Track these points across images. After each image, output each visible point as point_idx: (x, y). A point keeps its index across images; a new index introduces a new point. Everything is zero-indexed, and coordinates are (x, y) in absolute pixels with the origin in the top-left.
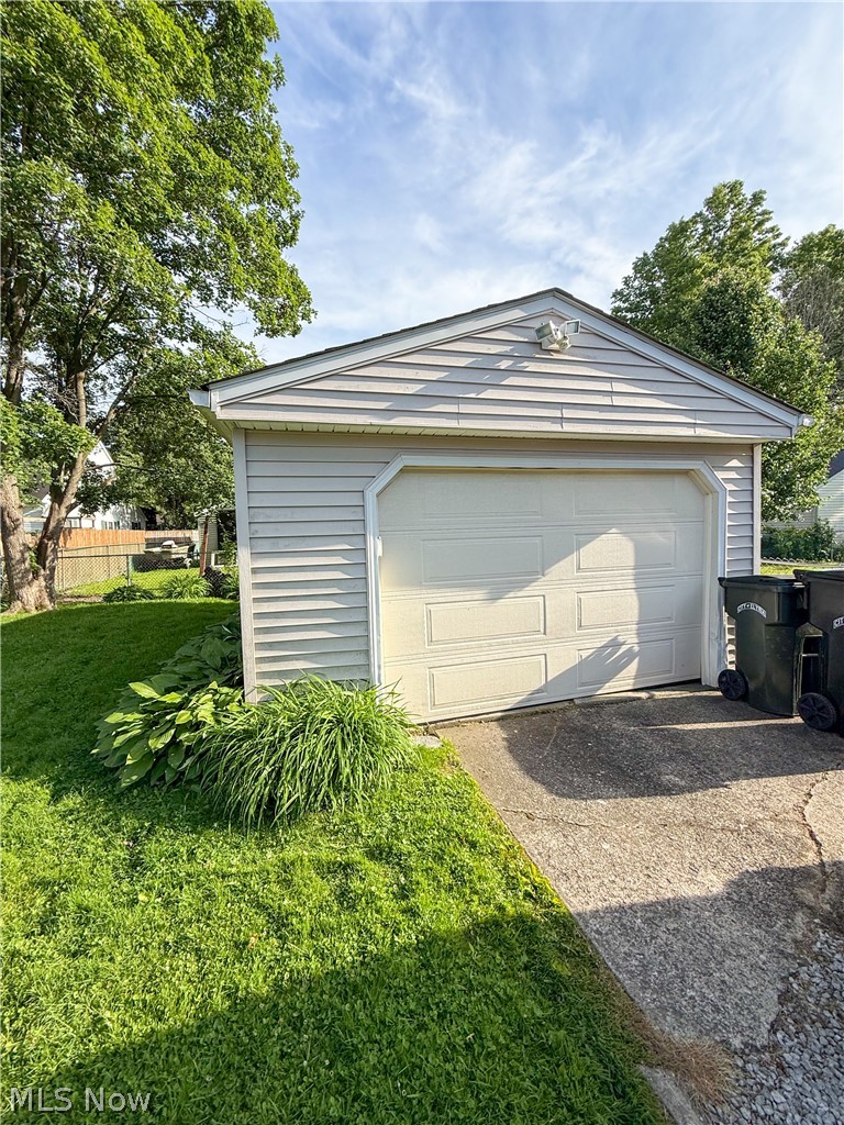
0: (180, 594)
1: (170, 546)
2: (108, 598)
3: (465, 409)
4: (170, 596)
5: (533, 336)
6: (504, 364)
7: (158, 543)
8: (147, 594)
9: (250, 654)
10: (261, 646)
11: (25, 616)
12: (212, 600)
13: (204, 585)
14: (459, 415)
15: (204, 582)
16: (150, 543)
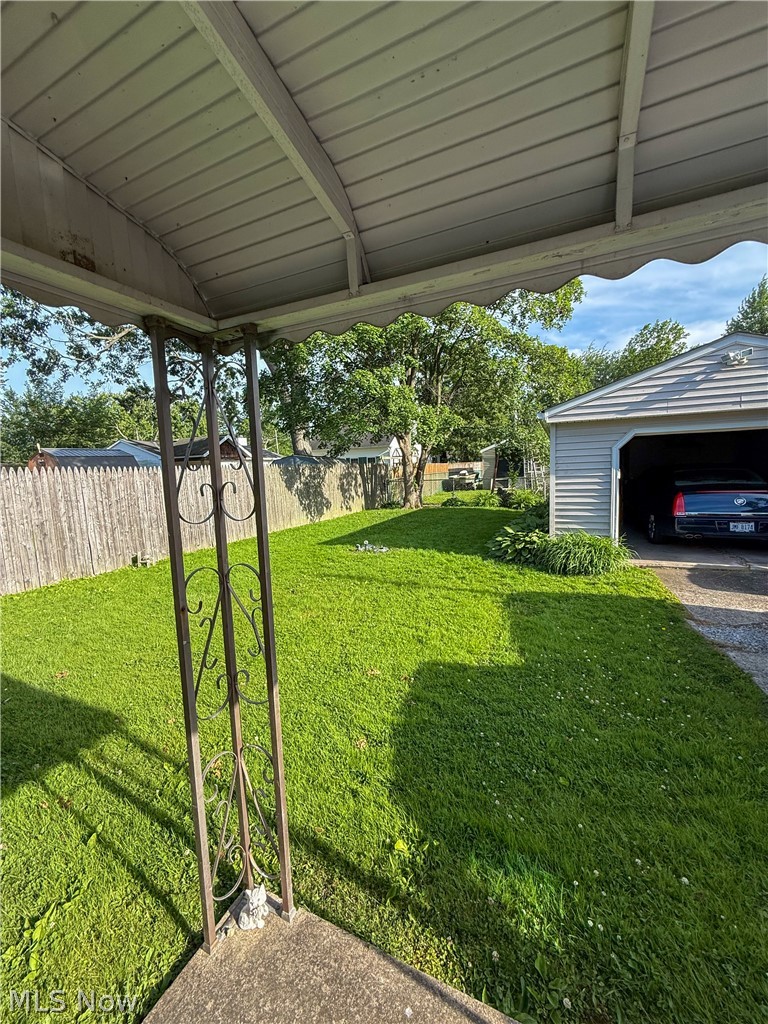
0: (484, 504)
1: (464, 474)
2: (444, 504)
3: (671, 405)
4: (478, 505)
5: (719, 359)
6: (698, 378)
7: (457, 472)
8: (463, 503)
9: (552, 519)
10: (557, 517)
11: (411, 510)
12: (502, 508)
13: (497, 500)
14: (667, 408)
15: (497, 497)
16: (452, 472)
